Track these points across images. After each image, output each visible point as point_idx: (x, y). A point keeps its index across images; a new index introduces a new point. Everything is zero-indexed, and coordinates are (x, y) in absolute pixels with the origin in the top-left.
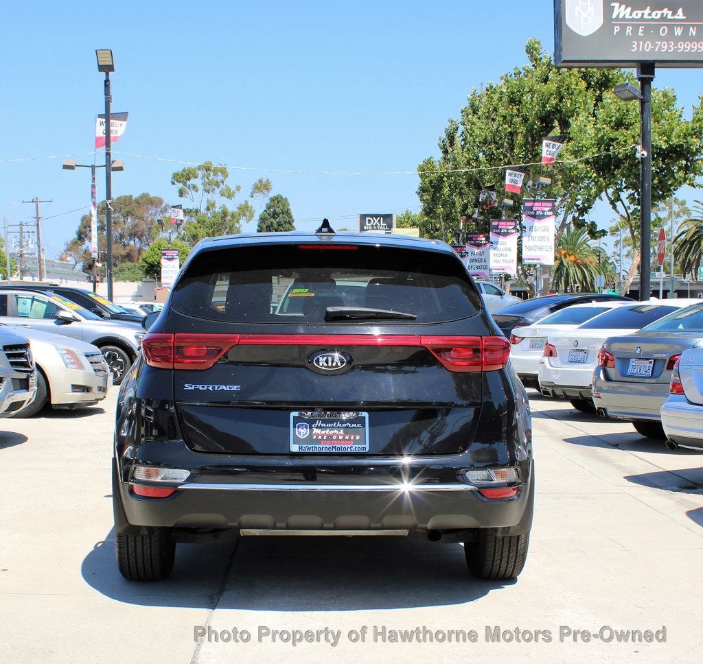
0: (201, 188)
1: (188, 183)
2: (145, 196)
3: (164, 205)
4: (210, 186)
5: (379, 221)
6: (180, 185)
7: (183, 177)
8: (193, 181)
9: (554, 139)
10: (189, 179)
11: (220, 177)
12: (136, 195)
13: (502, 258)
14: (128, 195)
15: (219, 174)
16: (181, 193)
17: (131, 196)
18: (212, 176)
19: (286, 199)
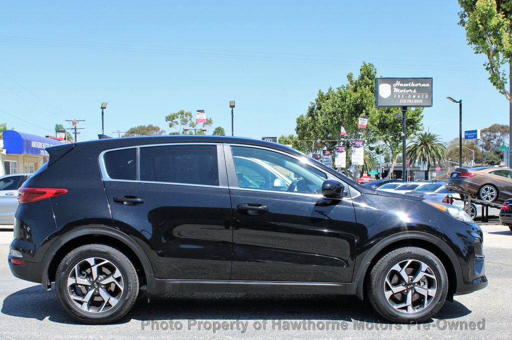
0: (179, 122)
1: (174, 120)
2: (151, 126)
3: (160, 131)
4: (185, 122)
5: (271, 140)
6: (170, 122)
7: (171, 118)
8: (176, 120)
9: (363, 117)
10: (174, 119)
11: (189, 118)
12: (146, 126)
13: (340, 161)
14: (143, 126)
15: (188, 116)
16: (171, 126)
17: (144, 126)
18: (185, 118)
19: (223, 129)
